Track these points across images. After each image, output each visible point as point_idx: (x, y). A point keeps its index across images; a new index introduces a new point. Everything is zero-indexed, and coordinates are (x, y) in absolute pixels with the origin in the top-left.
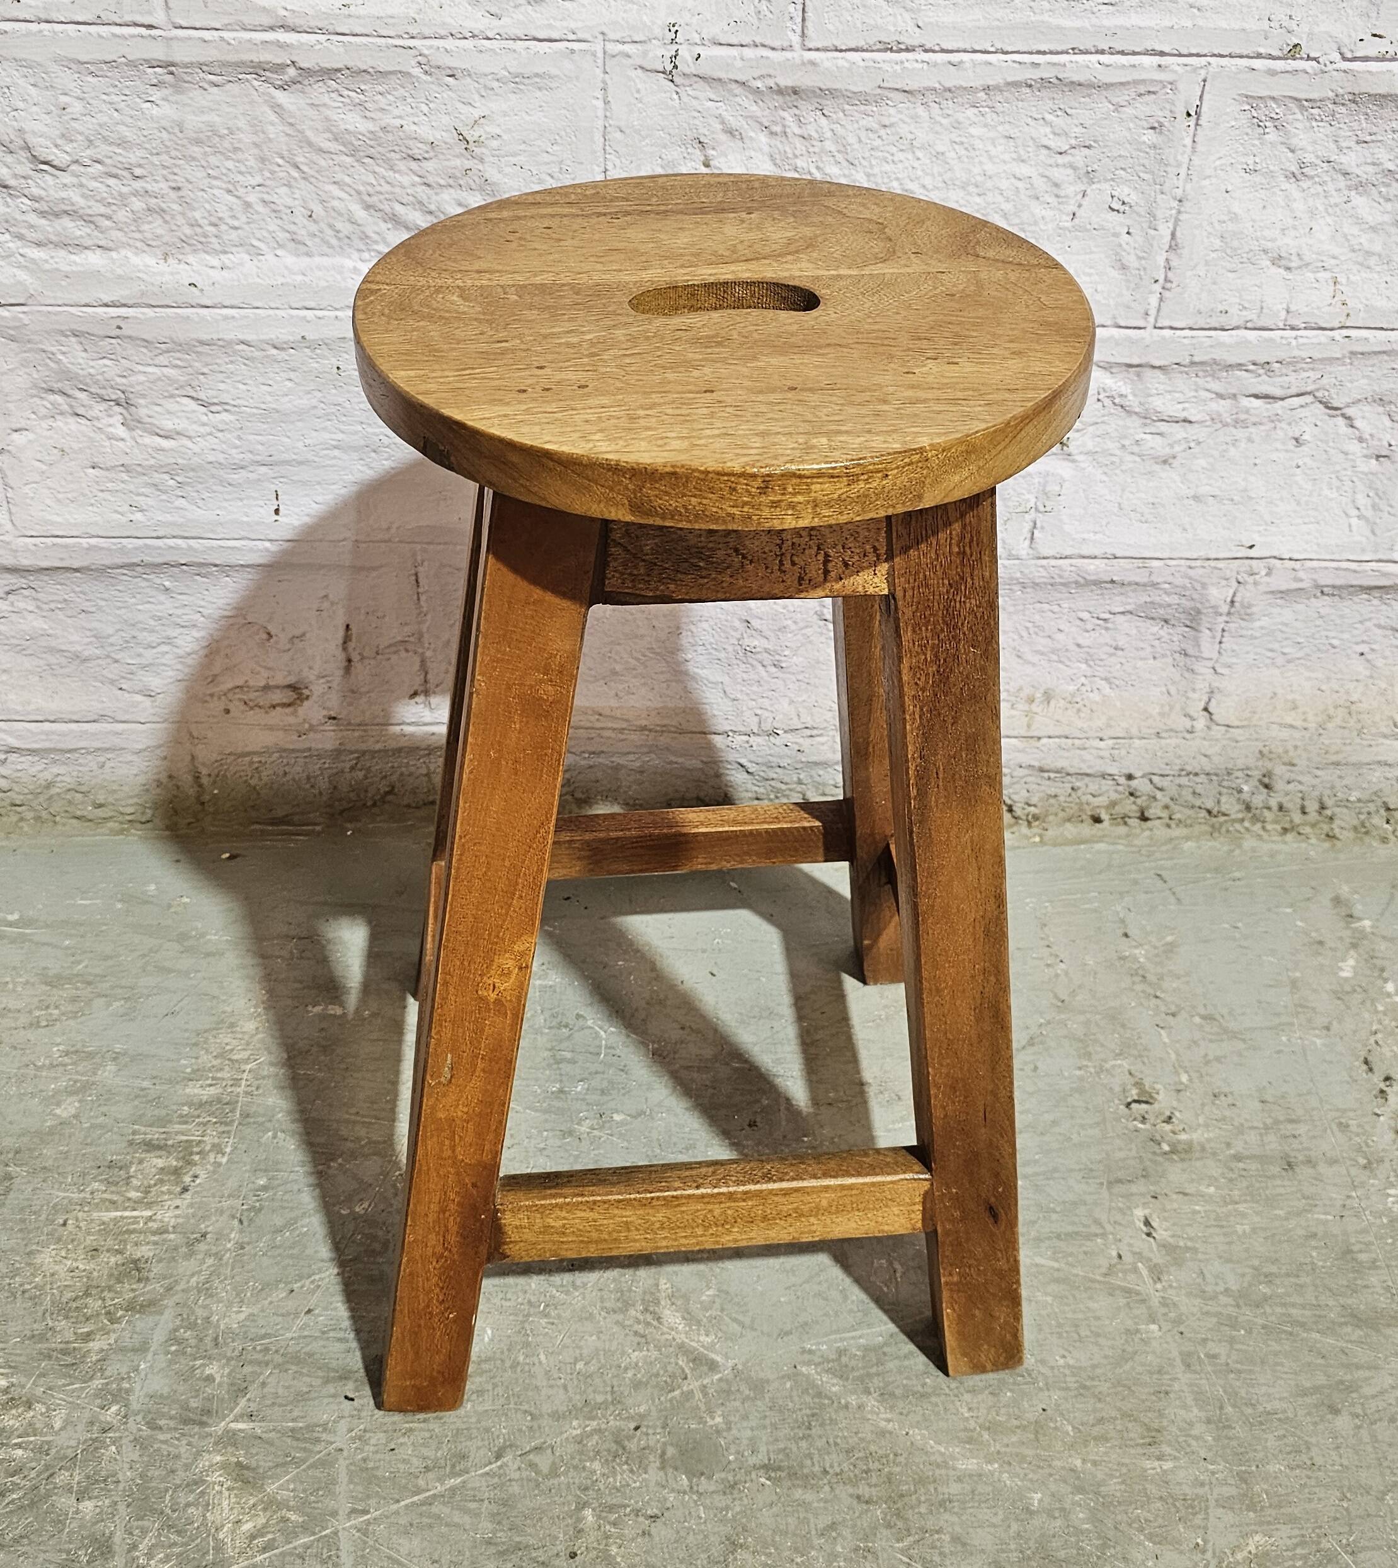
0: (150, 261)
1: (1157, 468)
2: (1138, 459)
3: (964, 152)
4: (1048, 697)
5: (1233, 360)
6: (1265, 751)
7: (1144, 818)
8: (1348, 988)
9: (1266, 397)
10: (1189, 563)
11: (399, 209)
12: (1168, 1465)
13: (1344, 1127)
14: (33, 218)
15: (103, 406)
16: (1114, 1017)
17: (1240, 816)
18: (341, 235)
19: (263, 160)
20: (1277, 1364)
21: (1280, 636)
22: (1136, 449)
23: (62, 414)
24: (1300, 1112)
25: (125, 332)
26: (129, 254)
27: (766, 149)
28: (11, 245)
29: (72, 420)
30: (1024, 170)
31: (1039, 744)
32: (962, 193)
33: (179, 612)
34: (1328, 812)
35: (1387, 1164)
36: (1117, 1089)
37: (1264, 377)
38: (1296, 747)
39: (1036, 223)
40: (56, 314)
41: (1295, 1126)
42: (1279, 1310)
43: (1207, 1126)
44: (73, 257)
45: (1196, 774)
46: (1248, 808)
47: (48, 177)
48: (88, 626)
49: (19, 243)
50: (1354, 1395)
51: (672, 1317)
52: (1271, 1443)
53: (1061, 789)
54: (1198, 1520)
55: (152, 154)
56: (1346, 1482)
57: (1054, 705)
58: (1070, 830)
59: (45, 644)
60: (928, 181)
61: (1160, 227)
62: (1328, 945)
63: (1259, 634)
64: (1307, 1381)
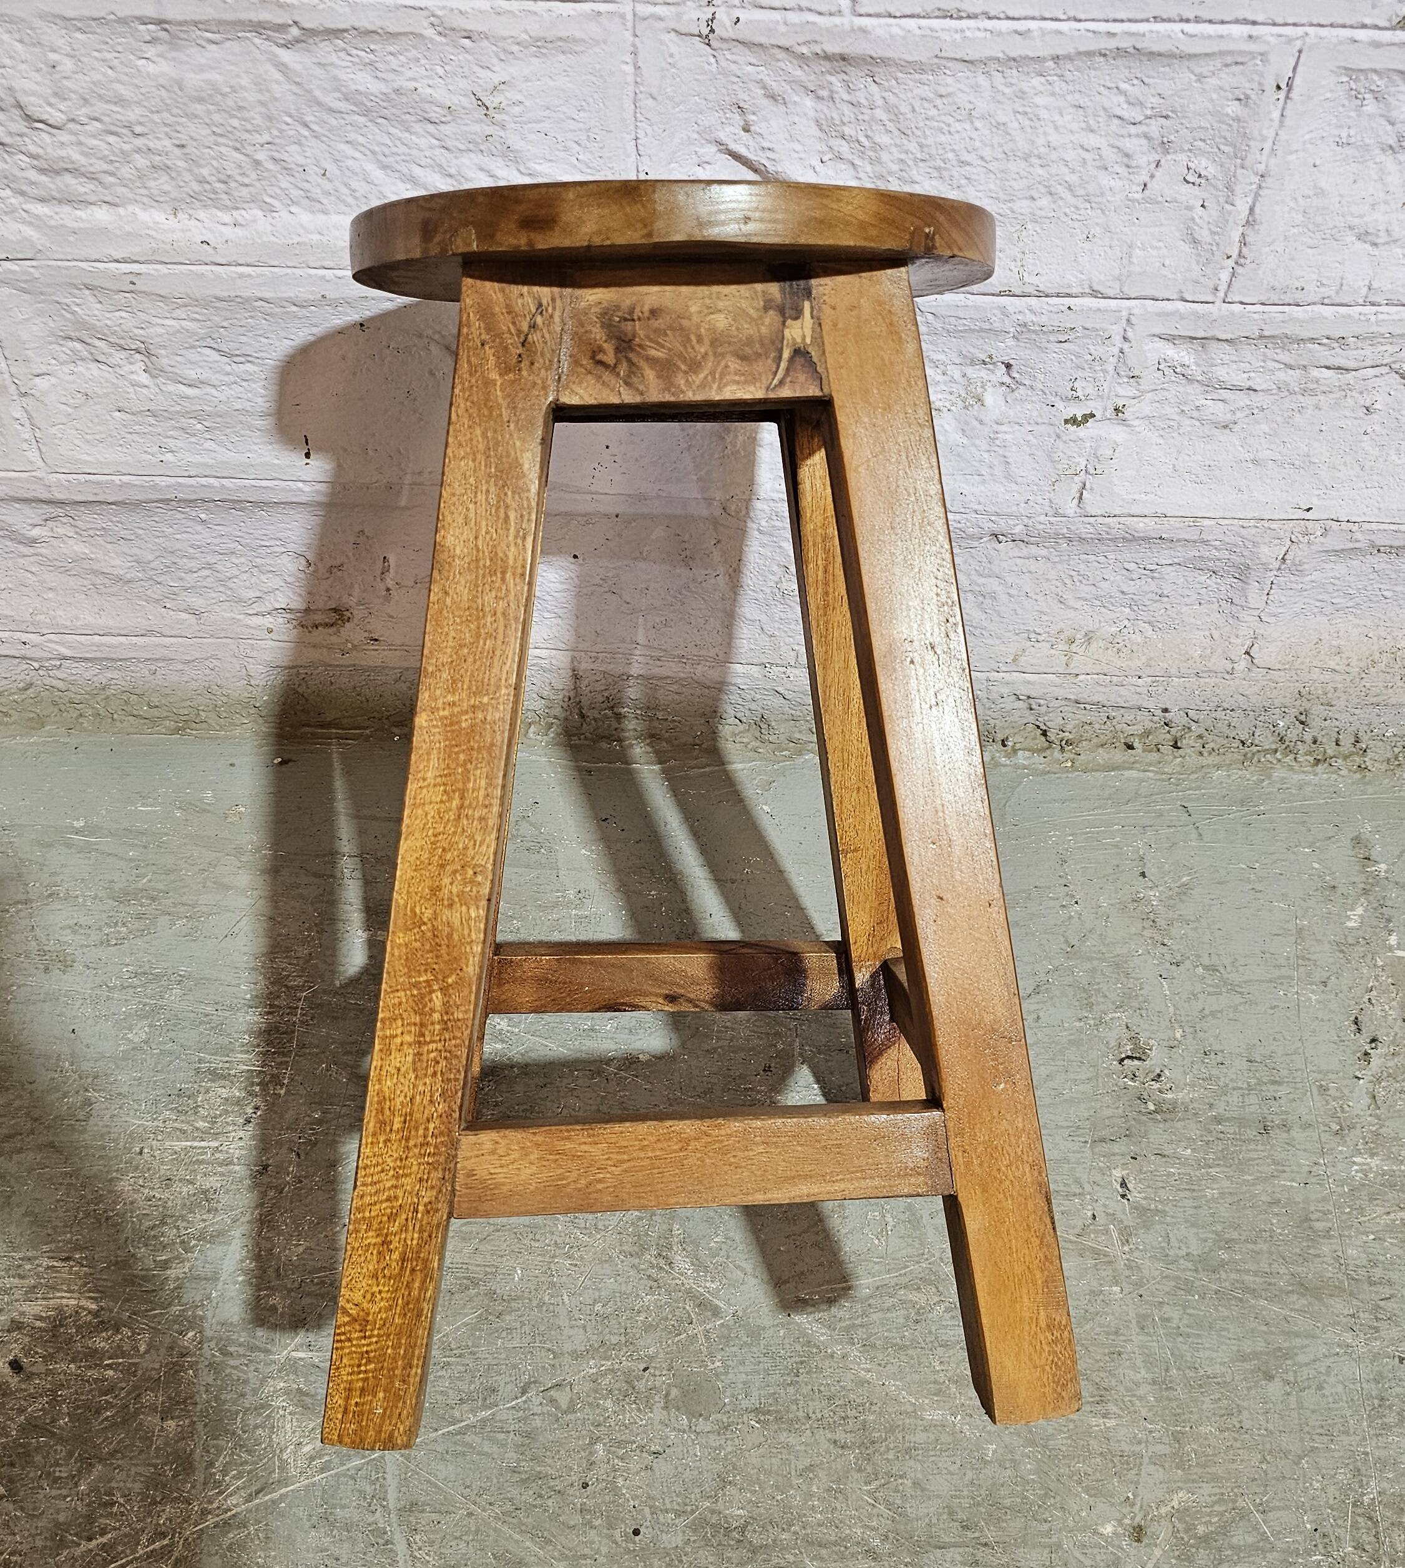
0: (160, 217)
1: (1216, 432)
2: (1197, 423)
3: (1027, 122)
4: (1089, 638)
5: (1305, 334)
6: (1304, 692)
7: (1176, 747)
8: (1350, 940)
9: (1339, 368)
10: (1241, 522)
11: (417, 170)
12: (1111, 1423)
13: (1323, 1090)
14: (33, 175)
15: (123, 354)
16: (1119, 965)
17: (1274, 747)
18: (357, 194)
19: (270, 118)
20: (1223, 1329)
21: (1330, 588)
22: (1195, 414)
23: (83, 360)
24: (1284, 1072)
25: (138, 287)
26: (137, 210)
27: (812, 113)
28: (13, 200)
29: (93, 366)
30: (1093, 141)
31: (1076, 680)
32: (1023, 164)
33: (217, 541)
34: (1362, 745)
35: (1358, 1131)
36: (1113, 1043)
37: (1338, 350)
38: (1335, 689)
39: (1102, 194)
40: (67, 268)
41: (1276, 1087)
42: (1233, 1276)
43: (1193, 1085)
44: (78, 213)
45: (1232, 710)
46: (1282, 740)
47: (44, 135)
48: (129, 552)
49: (21, 199)
50: (1289, 1362)
51: (682, 1263)
52: (1208, 1405)
53: (1096, 718)
54: (1131, 1475)
55: (152, 112)
56: (1268, 1446)
57: (1094, 646)
58: (1102, 756)
59: (88, 567)
60: (987, 153)
61: (1238, 202)
62: (1339, 892)
63: (1308, 587)
64: (1247, 1347)
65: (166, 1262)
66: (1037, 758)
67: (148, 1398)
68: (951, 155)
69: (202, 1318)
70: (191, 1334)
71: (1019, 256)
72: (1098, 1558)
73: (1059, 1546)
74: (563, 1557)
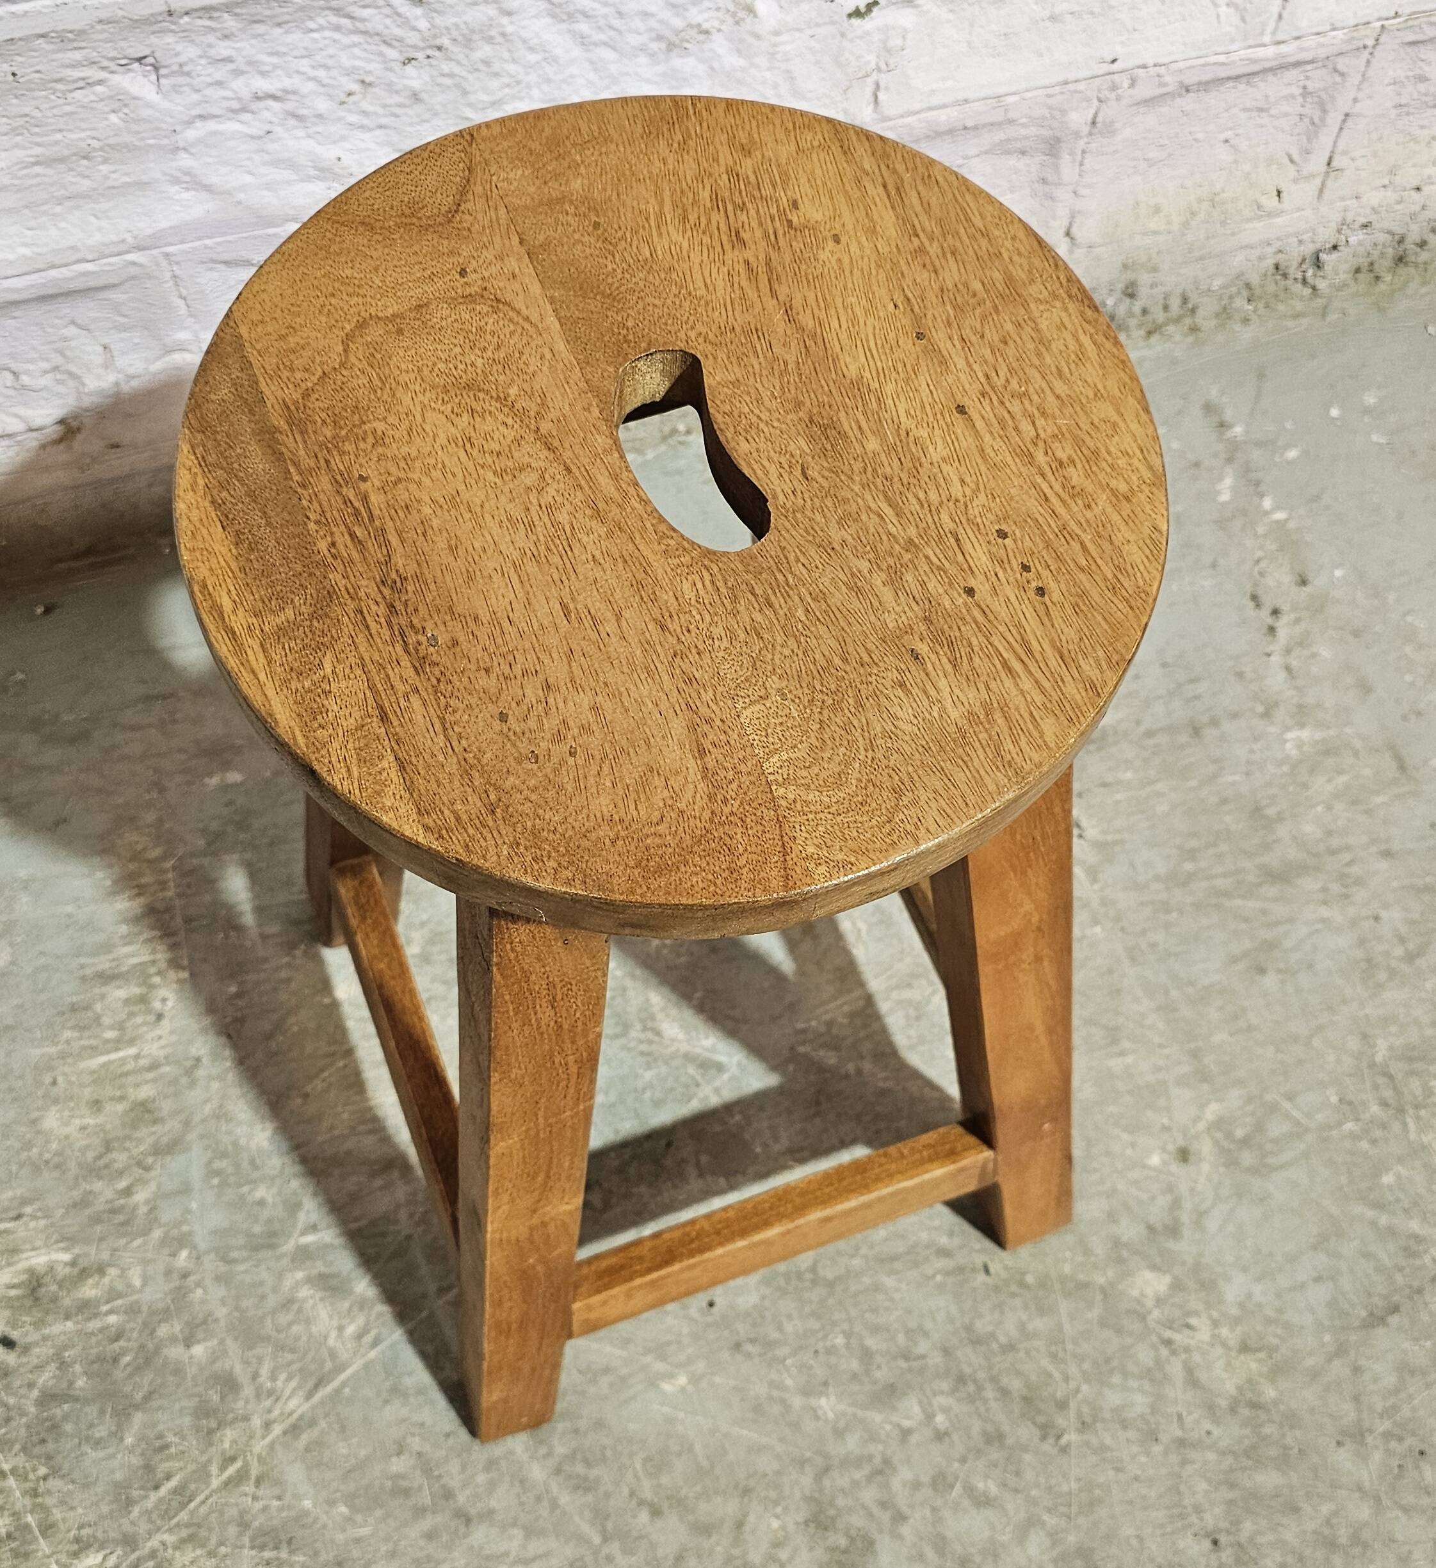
6: (1129, 263)
8: (1228, 514)
12: (1129, 1059)
20: (1208, 938)
24: (1199, 669)
34: (1191, 305)
35: (1282, 707)
38: (1159, 252)
41: (1195, 686)
42: (1203, 884)
54: (1162, 1102)
62: (1204, 466)
64: (1235, 949)
65: (129, 1188)
67: (163, 1331)
69: (190, 1233)
70: (184, 1253)
72: (1152, 1188)
73: (1114, 1189)
74: (647, 1351)
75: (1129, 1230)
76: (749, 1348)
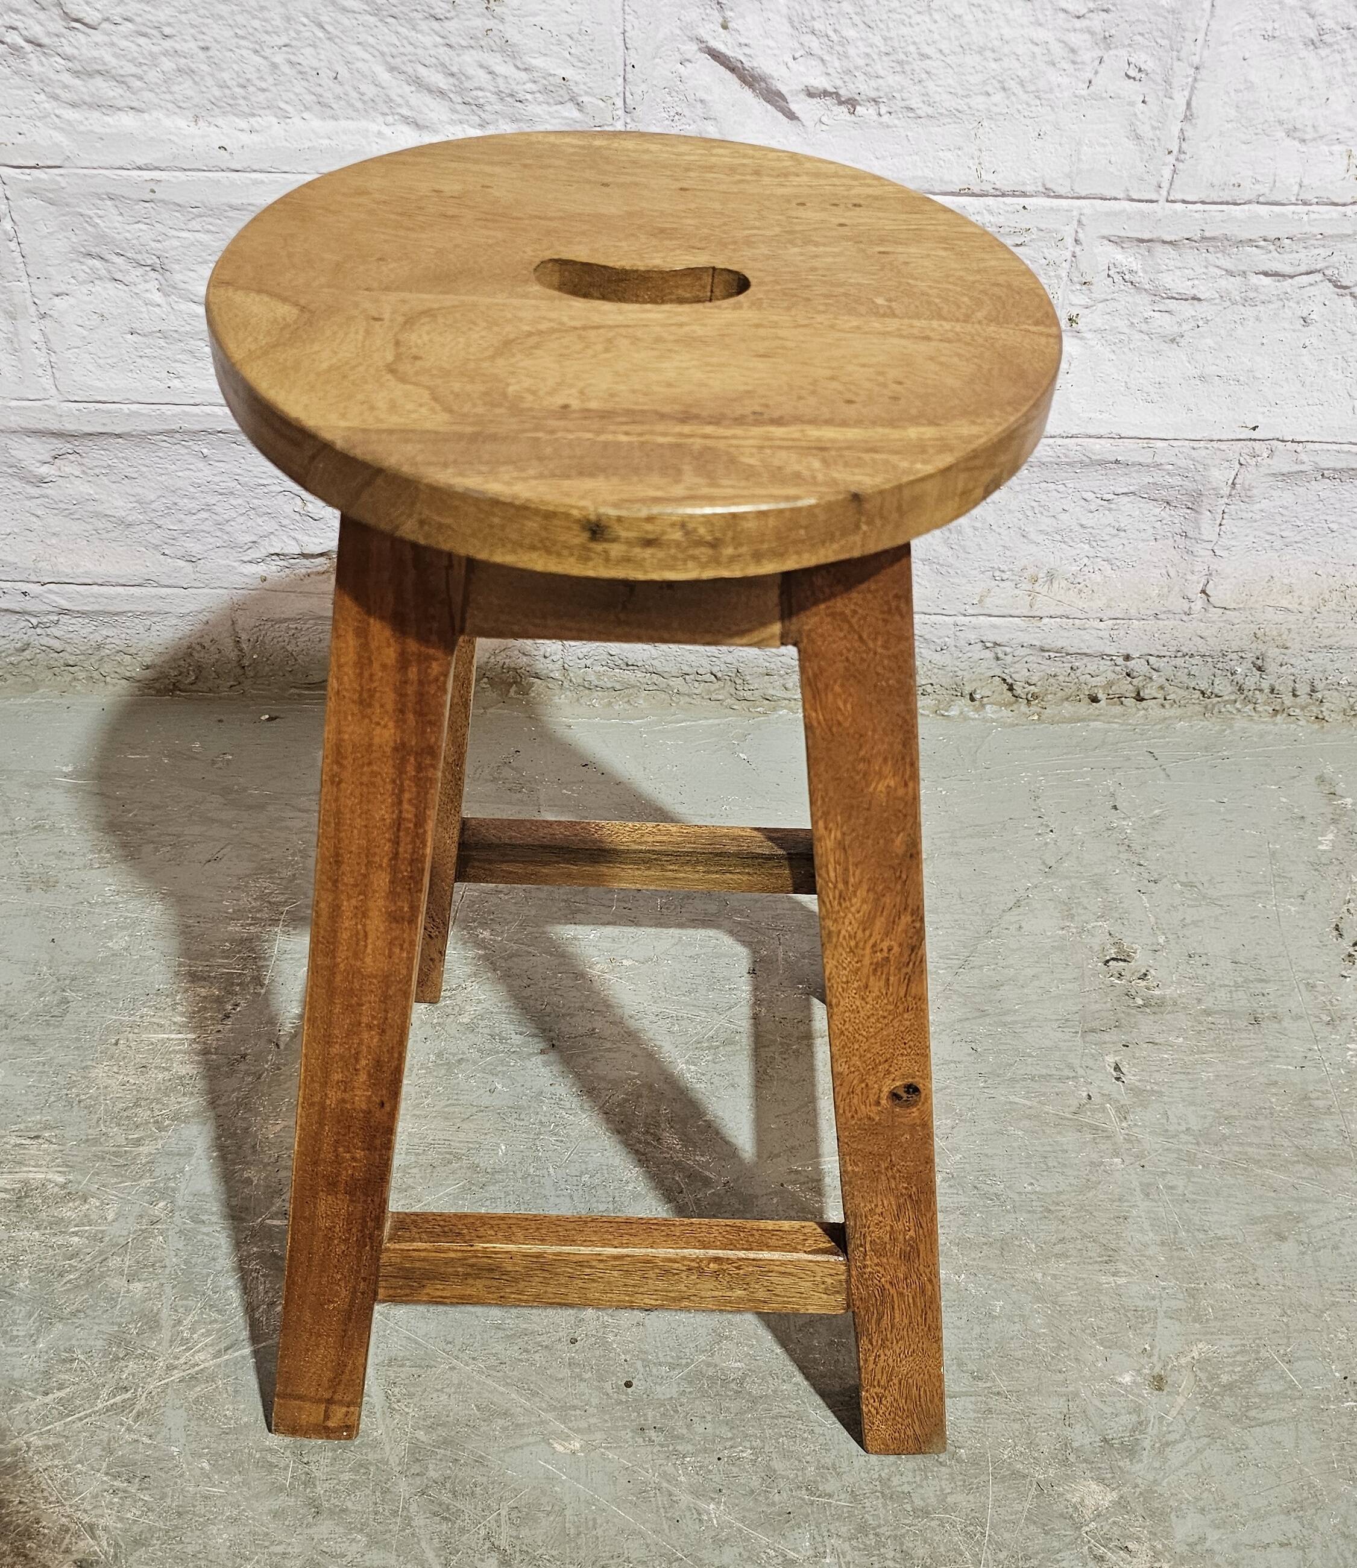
0: (182, 123)
1: (1164, 346)
2: (1146, 337)
3: (981, 15)
4: (1051, 577)
5: (1245, 235)
6: (1259, 633)
7: (1139, 699)
8: (1323, 861)
9: (1276, 274)
10: (1192, 444)
11: (422, 71)
12: (1121, 1281)
13: (1311, 987)
14: (66, 78)
15: (140, 271)
16: (1098, 883)
17: (1233, 697)
18: (365, 98)
19: (288, 19)
20: (1230, 1196)
21: (1279, 520)
22: (1144, 327)
23: (100, 279)
24: (1270, 972)
25: (158, 196)
26: (161, 116)
27: (785, 11)
28: (46, 105)
29: (110, 285)
30: (1040, 34)
31: (1040, 624)
32: (978, 58)
33: (217, 479)
34: (1319, 695)
35: (1350, 1022)
36: (1096, 948)
37: (1275, 254)
38: (1289, 630)
39: (1051, 90)
40: (93, 177)
41: (1263, 985)
42: (1236, 1148)
43: (1179, 983)
44: (106, 118)
45: (1192, 656)
46: (1241, 690)
47: (80, 35)
48: (131, 491)
49: (55, 104)
50: (1301, 1225)
51: (671, 1139)
52: (1221, 1264)
53: (1060, 668)
54: (1147, 1328)
55: (180, 12)
56: (1287, 1301)
57: (1055, 585)
58: (1068, 709)
59: (91, 509)
60: (945, 46)
61: (1176, 95)
62: (1309, 820)
63: (1258, 517)
64: (1257, 1211)
65: (139, 1140)
66: (1005, 712)
67: (114, 1262)
68: (912, 48)
69: (173, 1190)
70: (162, 1204)
71: (977, 153)
72: (1118, 1405)
73: (1076, 1394)
74: (552, 1408)
75: (1082, 1437)
76: (653, 1434)
